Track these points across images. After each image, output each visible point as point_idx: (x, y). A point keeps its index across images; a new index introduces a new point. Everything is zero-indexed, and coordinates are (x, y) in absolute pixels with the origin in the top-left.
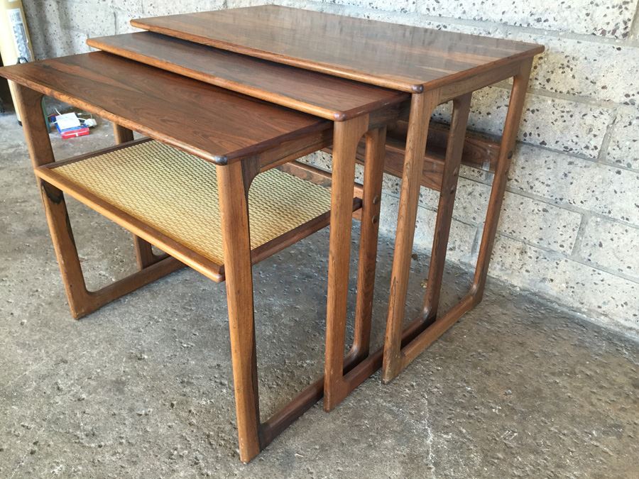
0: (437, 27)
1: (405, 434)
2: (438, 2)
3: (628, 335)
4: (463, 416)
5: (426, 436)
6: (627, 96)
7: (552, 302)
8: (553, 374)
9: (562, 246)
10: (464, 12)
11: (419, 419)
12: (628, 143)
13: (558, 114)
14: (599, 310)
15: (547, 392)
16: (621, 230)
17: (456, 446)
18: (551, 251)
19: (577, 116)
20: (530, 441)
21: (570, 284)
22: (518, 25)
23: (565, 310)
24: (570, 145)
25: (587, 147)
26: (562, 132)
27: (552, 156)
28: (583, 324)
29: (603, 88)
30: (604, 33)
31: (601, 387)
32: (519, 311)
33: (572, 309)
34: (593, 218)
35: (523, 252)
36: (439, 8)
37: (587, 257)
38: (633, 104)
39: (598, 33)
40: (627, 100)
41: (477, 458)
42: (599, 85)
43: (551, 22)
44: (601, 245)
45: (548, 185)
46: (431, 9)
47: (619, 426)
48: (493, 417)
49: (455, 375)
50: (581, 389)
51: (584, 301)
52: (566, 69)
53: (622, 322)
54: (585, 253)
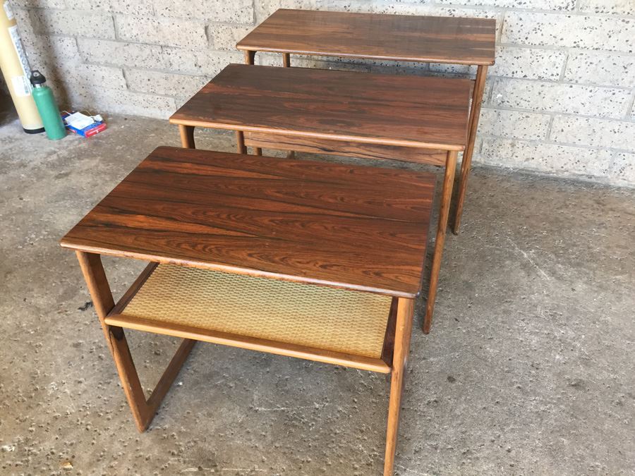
0: (448, 11)
1: (512, 257)
3: (581, 179)
4: (532, 240)
5: (523, 255)
6: (575, 43)
7: (534, 172)
8: (558, 209)
9: (538, 136)
10: (469, 1)
11: (513, 248)
12: (576, 70)
13: (534, 58)
14: (563, 169)
15: (561, 218)
16: (575, 119)
17: (540, 254)
18: (531, 141)
19: (546, 58)
20: (569, 242)
21: (545, 158)
23: (543, 174)
24: (542, 75)
25: (552, 75)
26: (537, 68)
27: (531, 83)
28: (556, 180)
29: (562, 39)
30: (560, 8)
31: (584, 208)
32: (519, 182)
33: (546, 173)
34: (557, 116)
35: (513, 145)
37: (554, 139)
38: (579, 47)
39: (557, 9)
40: (575, 45)
41: (553, 256)
42: (559, 38)
43: (528, 3)
44: (562, 131)
45: (529, 101)
47: (603, 224)
48: (546, 237)
49: (514, 223)
50: (575, 212)
51: (554, 166)
52: (538, 31)
53: (576, 172)
54: (553, 137)
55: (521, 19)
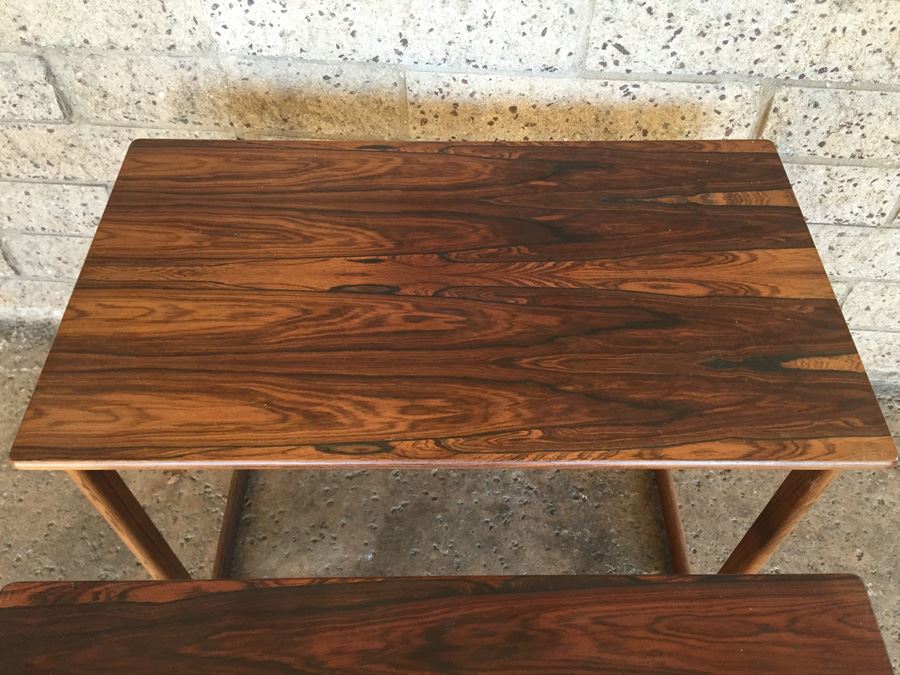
0: (621, 88)
2: (628, 53)
3: (891, 381)
10: (682, 66)
13: (834, 184)
22: (783, 77)
24: (846, 216)
25: (871, 216)
36: (628, 61)
43: (844, 71)
44: (867, 308)
46: (610, 64)
52: (855, 129)
55: (816, 105)
